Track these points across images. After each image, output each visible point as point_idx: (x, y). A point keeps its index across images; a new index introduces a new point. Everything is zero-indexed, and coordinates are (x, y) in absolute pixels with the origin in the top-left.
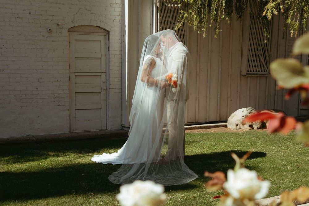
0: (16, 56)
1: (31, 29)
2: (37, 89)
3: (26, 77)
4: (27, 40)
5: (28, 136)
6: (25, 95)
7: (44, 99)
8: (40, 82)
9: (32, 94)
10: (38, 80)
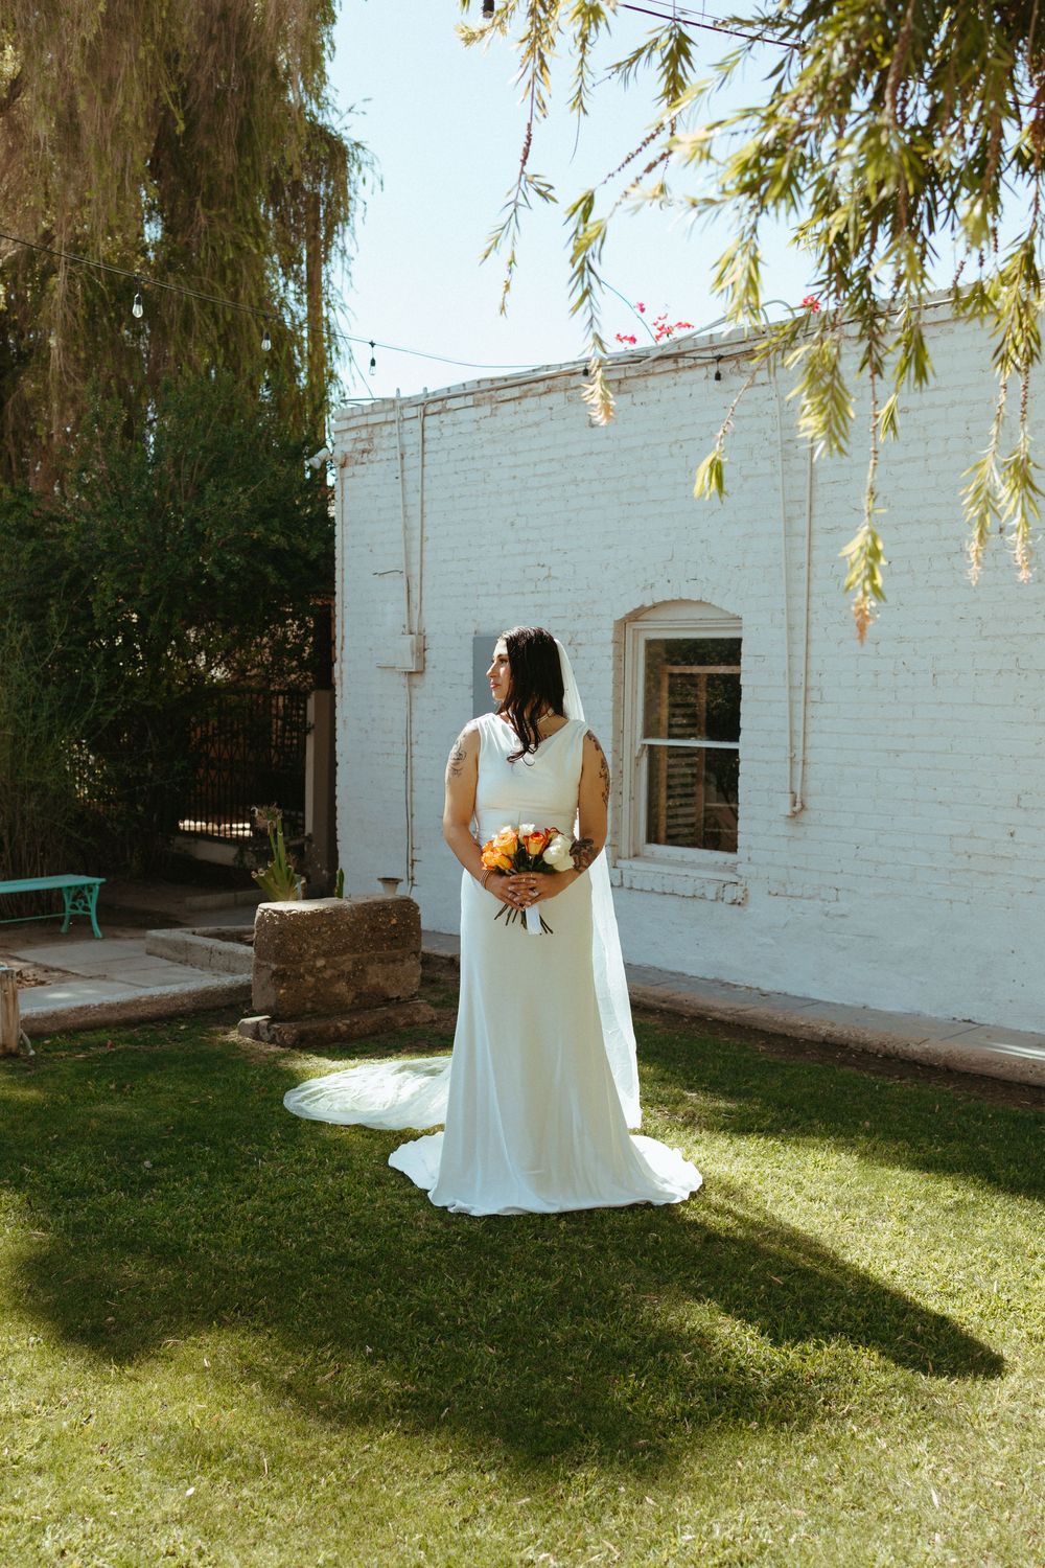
0: (941, 703)
1: (1000, 593)
2: (1012, 835)
3: (975, 786)
4: (986, 638)
5: (969, 1021)
6: (965, 857)
7: (1038, 880)
8: (1025, 809)
9: (994, 857)
10: (1019, 799)
